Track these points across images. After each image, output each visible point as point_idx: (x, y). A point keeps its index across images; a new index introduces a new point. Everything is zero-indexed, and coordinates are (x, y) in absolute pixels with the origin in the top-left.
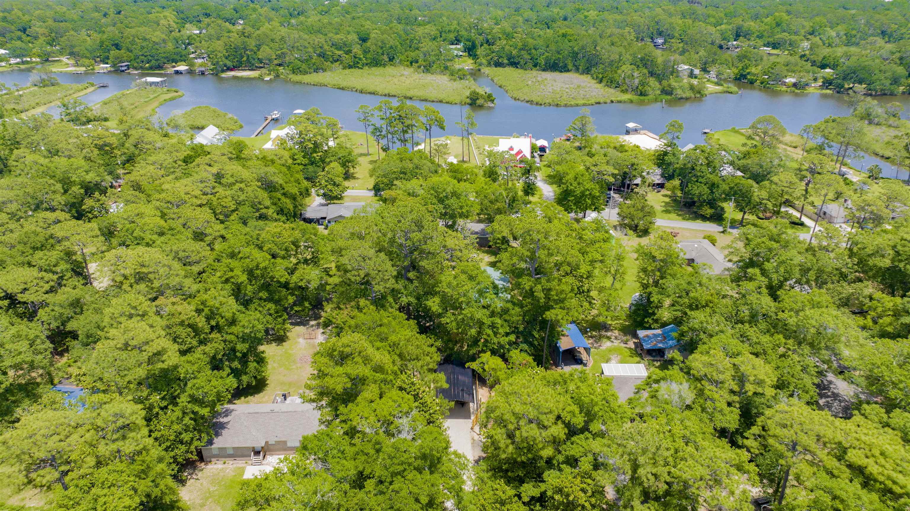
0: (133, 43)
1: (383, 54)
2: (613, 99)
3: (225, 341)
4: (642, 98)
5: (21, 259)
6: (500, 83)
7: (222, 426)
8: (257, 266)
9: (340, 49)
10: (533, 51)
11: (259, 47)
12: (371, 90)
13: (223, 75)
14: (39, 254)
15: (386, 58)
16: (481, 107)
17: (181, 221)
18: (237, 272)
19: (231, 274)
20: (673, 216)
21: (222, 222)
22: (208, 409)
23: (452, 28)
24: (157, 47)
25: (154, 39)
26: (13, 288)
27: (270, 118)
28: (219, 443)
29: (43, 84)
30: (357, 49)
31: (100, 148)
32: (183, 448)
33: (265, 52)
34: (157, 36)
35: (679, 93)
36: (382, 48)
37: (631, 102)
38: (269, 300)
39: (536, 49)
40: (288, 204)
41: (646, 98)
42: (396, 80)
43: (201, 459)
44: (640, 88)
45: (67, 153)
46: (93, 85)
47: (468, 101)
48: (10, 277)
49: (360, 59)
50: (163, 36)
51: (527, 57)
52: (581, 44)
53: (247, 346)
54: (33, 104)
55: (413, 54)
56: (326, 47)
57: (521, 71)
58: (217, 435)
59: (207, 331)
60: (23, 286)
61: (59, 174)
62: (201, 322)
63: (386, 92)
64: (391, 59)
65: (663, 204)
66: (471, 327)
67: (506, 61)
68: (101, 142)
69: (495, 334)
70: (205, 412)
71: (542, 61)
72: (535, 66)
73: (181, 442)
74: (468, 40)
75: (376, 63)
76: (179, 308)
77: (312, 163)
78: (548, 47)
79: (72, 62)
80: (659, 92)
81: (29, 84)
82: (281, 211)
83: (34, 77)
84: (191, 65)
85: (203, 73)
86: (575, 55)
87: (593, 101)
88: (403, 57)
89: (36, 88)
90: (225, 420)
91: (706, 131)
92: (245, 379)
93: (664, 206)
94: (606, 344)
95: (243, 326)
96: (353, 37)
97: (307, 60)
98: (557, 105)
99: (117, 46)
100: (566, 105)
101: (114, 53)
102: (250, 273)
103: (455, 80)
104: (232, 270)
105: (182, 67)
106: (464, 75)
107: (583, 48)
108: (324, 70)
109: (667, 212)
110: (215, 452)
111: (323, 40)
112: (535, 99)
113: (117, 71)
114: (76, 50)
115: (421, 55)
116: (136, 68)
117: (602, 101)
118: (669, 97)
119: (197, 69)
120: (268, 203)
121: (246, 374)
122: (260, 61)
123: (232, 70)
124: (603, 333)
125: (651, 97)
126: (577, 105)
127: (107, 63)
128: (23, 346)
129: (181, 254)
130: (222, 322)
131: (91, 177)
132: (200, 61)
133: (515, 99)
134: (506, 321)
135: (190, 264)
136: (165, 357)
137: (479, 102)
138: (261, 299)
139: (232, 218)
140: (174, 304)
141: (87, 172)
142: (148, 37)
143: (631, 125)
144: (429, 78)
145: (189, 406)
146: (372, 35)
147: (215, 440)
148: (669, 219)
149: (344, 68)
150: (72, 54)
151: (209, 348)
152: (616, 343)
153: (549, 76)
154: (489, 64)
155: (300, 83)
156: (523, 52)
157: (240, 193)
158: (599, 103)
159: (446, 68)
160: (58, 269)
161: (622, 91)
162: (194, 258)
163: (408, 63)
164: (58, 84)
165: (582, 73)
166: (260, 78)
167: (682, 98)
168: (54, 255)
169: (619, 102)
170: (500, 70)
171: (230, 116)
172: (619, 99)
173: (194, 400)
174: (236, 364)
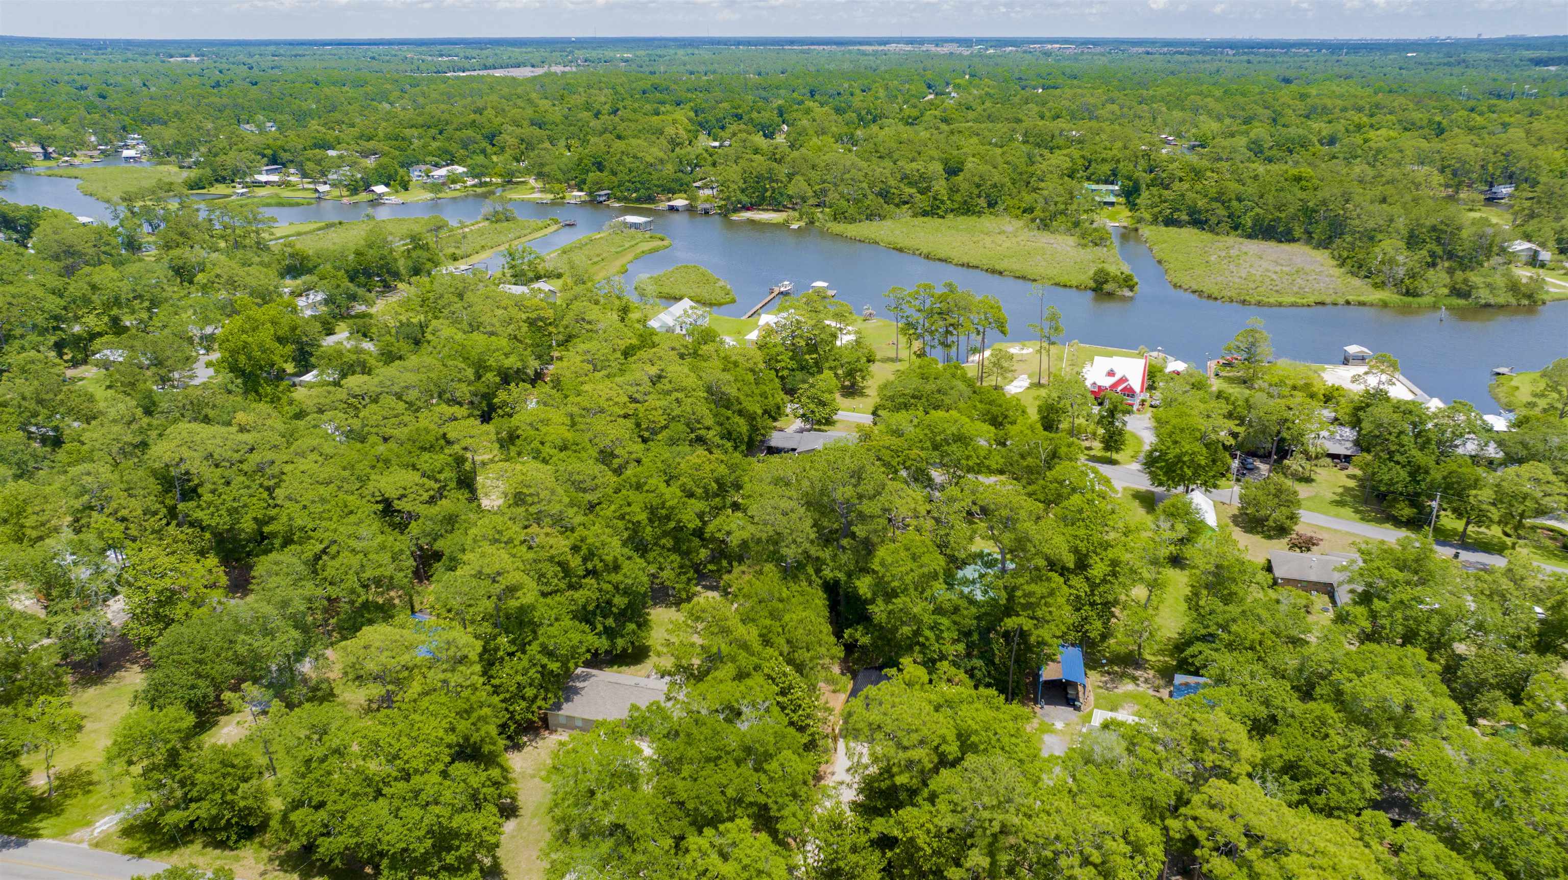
0: (620, 162)
1: (979, 196)
2: (1350, 298)
3: (600, 590)
4: (1410, 299)
5: (406, 459)
6: (1159, 255)
7: (576, 691)
8: (663, 503)
9: (910, 184)
10: (1235, 203)
11: (790, 176)
12: (942, 255)
13: (735, 217)
14: (426, 456)
15: (983, 202)
16: (1110, 295)
17: (590, 435)
18: (635, 508)
19: (628, 509)
20: (1348, 511)
21: (645, 441)
22: (558, 664)
23: (1109, 154)
24: (650, 170)
25: (650, 159)
26: (391, 492)
27: (777, 290)
28: (568, 709)
29: (496, 218)
30: (940, 186)
31: (531, 323)
32: (524, 704)
33: (798, 186)
34: (654, 152)
35: (1484, 295)
36: (978, 186)
37: (1385, 305)
38: (676, 549)
39: (1239, 200)
40: (742, 426)
41: (1419, 300)
42: (988, 240)
43: (546, 726)
44: (1407, 282)
45: (489, 329)
46: (556, 222)
47: (1092, 284)
48: (391, 479)
49: (943, 202)
50: (661, 155)
51: (1222, 212)
52: (1320, 195)
53: (626, 601)
54: (478, 248)
55: (1028, 198)
56: (892, 182)
57: (1206, 236)
58: (568, 699)
59: (581, 573)
60: (401, 492)
61: (474, 355)
62: (575, 562)
63: (965, 260)
64: (991, 205)
65: (1341, 490)
66: (903, 623)
67: (1185, 217)
68: (533, 315)
69: (938, 638)
70: (554, 666)
71: (1248, 221)
72: (1235, 228)
73: (523, 698)
74: (1129, 178)
75: (967, 209)
76: (552, 541)
77: (802, 368)
78: (1261, 197)
79: (540, 185)
80: (1446, 291)
81: (480, 218)
82: (728, 435)
83: (487, 208)
84: (693, 198)
85: (706, 212)
86: (1308, 214)
87: (1311, 299)
88: (1010, 202)
89: (487, 223)
90: (579, 685)
91: (1501, 370)
92: (620, 642)
93: (1342, 495)
94: (1128, 687)
95: (625, 576)
96: (937, 168)
97: (859, 201)
98: (1244, 302)
99: (600, 167)
100: (1259, 304)
101: (593, 176)
102: (653, 511)
103: (1085, 246)
104: (629, 505)
105: (680, 202)
106: (1101, 239)
107: (1324, 202)
108: (882, 217)
109: (1340, 503)
110: (563, 721)
111: (887, 172)
112: (1209, 286)
113: (594, 202)
114: (546, 169)
115: (1041, 200)
116: (618, 199)
117: (1328, 300)
118: (1462, 302)
119: (700, 206)
120: (709, 421)
121: (622, 636)
122: (790, 197)
123: (748, 209)
124: (1130, 671)
125: (1427, 300)
126: (1280, 305)
127: (581, 190)
128: (386, 558)
129: (576, 477)
130: (600, 566)
131: (512, 362)
132: (708, 192)
133: (1175, 286)
134: (955, 623)
135: (584, 491)
136: (519, 594)
137: (1107, 287)
138: (663, 547)
139: (660, 437)
140: (547, 535)
141: (507, 355)
142: (640, 155)
143: (1353, 349)
144: (1044, 239)
145: (538, 657)
146: (969, 165)
147: (565, 706)
148: (1337, 516)
149: (915, 215)
150: (540, 175)
151: (580, 596)
152: (1143, 687)
153: (1254, 247)
154: (1155, 221)
155: (839, 236)
156: (1215, 205)
157: (675, 405)
158: (1322, 304)
159: (1077, 224)
160: (442, 477)
161: (1376, 286)
162: (588, 484)
163: (1019, 212)
164: (514, 219)
165: (1317, 247)
166: (785, 225)
167: (1488, 305)
168: (441, 458)
169: (1362, 304)
170: (1173, 230)
171: (721, 283)
172: (1362, 298)
173: (546, 651)
174: (610, 622)
